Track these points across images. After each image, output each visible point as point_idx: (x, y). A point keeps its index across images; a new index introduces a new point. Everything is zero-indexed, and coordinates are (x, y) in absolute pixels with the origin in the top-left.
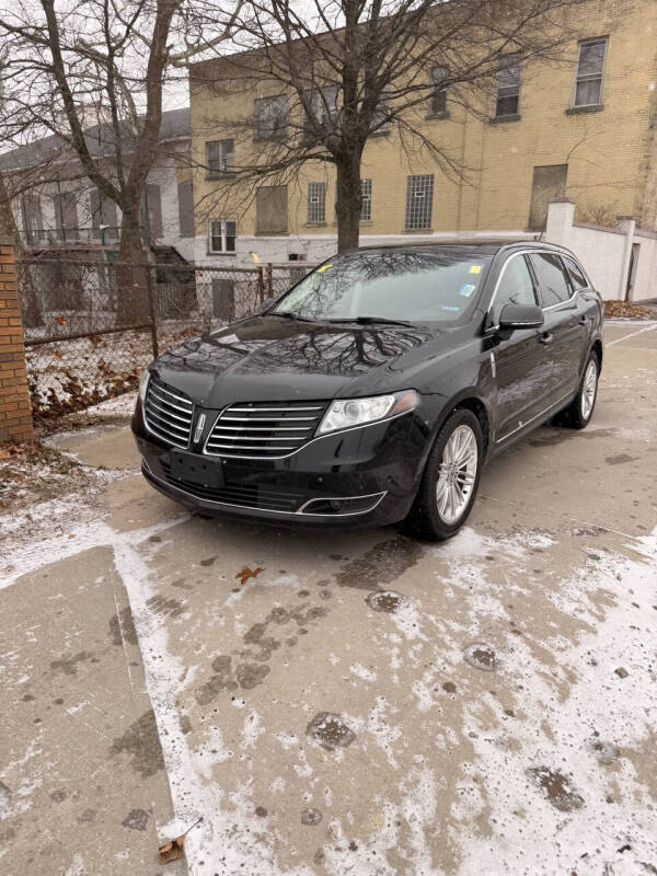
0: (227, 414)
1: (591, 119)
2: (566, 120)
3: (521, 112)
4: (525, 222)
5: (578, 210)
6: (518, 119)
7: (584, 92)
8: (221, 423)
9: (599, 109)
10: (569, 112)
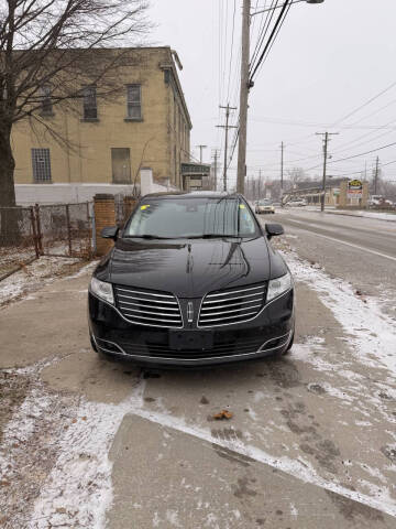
0: (206, 299)
1: (139, 125)
2: (125, 124)
3: (99, 117)
4: (111, 179)
5: (154, 174)
6: (98, 121)
7: (132, 111)
8: (204, 306)
9: (142, 120)
10: (126, 120)
